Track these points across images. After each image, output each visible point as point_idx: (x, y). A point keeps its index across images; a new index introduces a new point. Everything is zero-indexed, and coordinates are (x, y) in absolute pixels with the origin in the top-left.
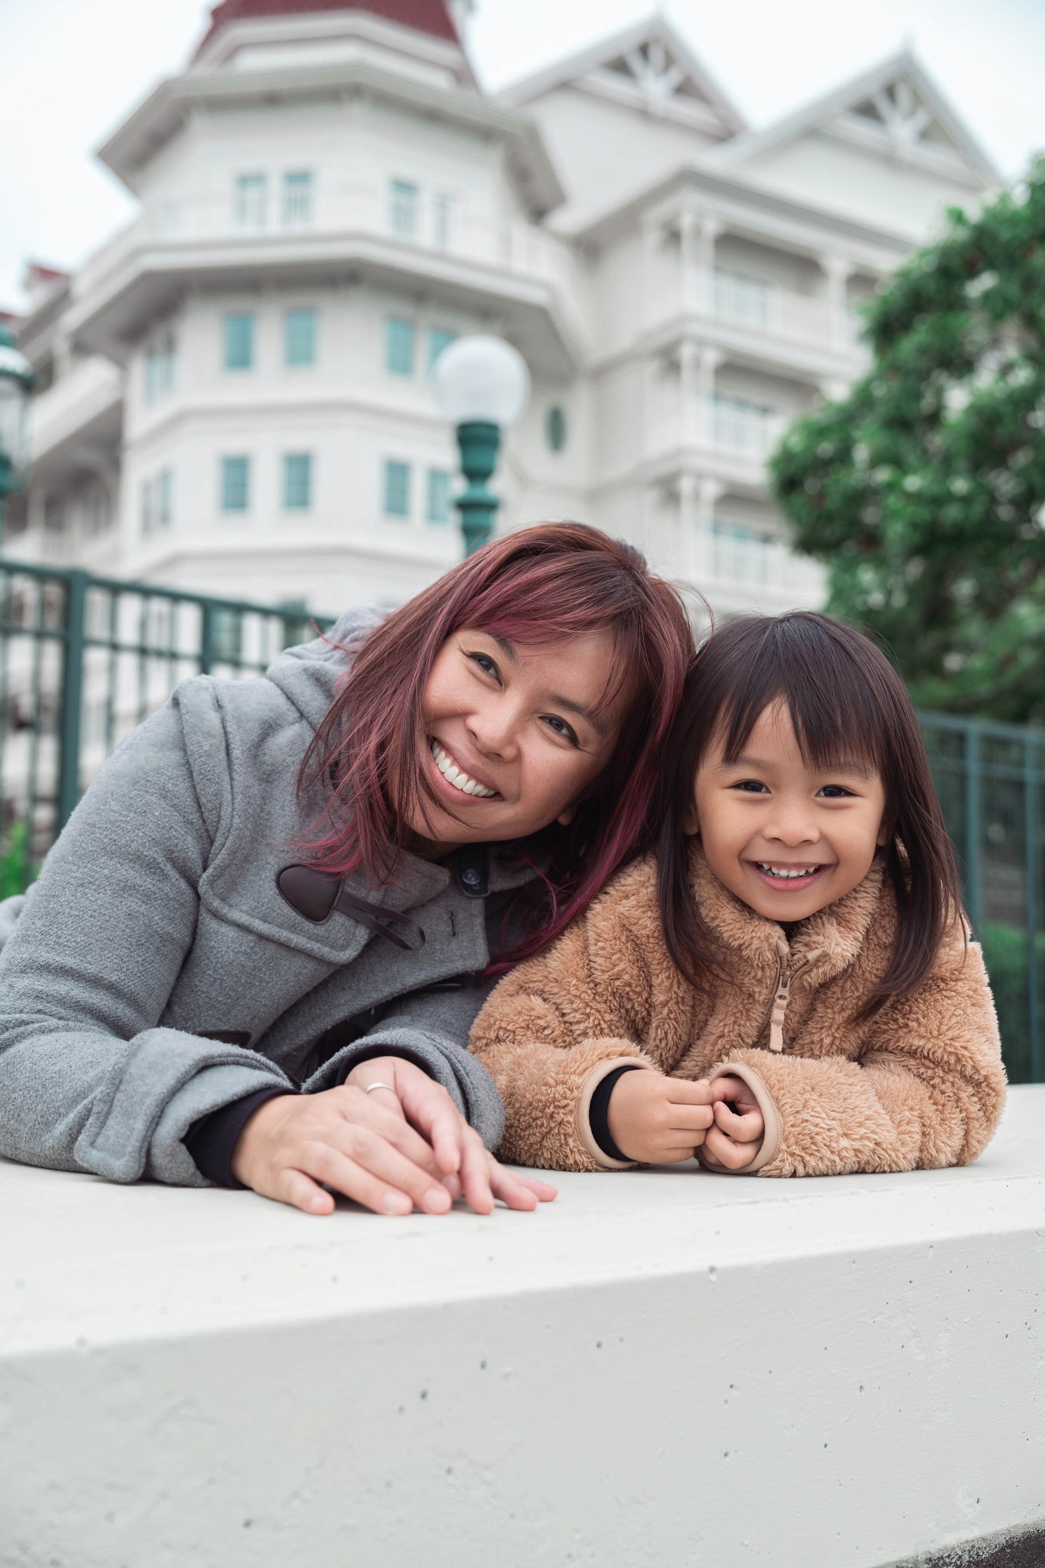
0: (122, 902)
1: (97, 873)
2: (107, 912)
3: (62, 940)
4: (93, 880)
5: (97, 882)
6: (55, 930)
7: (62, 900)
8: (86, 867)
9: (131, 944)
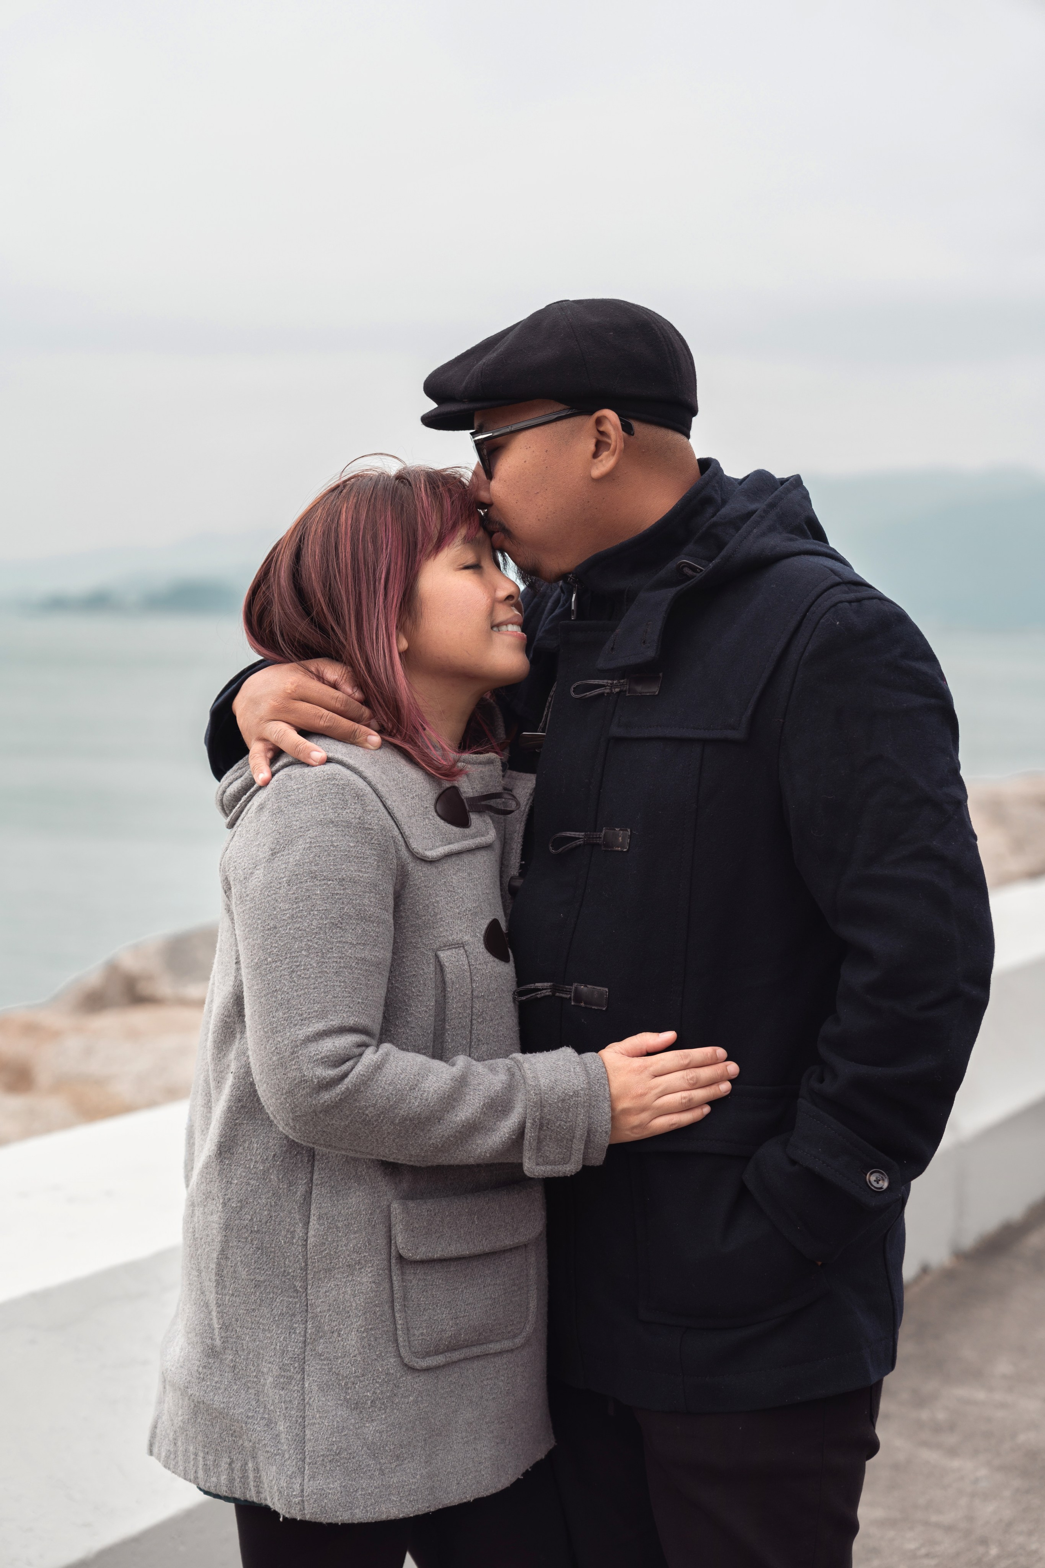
0: (327, 967)
1: (298, 957)
2: (322, 980)
3: (305, 1016)
4: (298, 964)
5: (303, 963)
6: (295, 1012)
7: (285, 990)
8: (286, 958)
9: (349, 993)
